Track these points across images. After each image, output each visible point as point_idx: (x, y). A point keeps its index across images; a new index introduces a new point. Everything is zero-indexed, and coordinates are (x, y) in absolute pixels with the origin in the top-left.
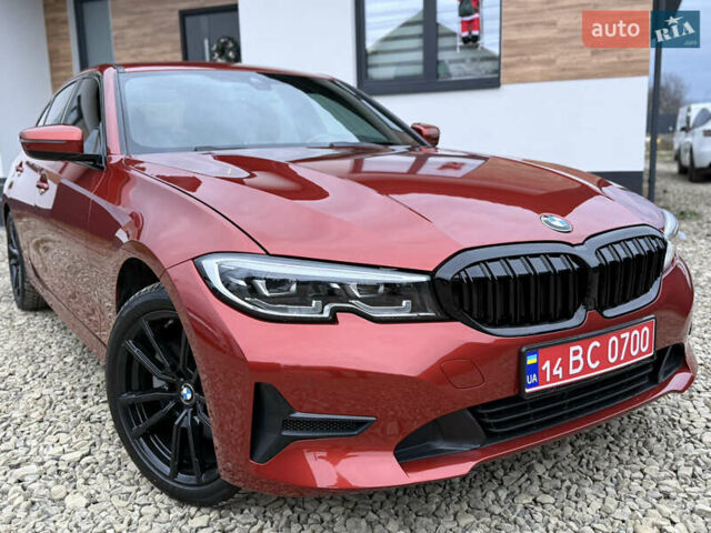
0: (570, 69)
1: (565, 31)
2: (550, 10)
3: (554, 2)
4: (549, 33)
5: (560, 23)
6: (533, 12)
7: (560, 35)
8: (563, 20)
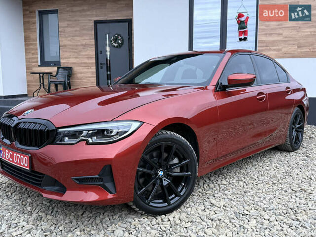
0: (288, 53)
1: (286, 37)
2: (280, 28)
3: (282, 25)
4: (280, 38)
5: (284, 34)
6: (272, 29)
7: (284, 39)
8: (286, 33)
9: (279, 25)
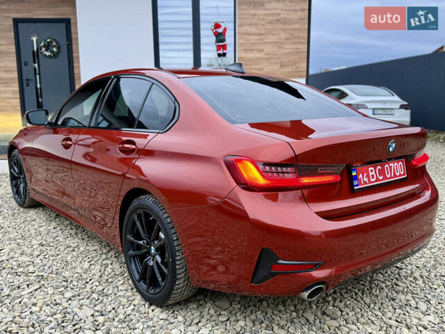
1: (268, 54)
2: (261, 43)
3: (263, 39)
4: (261, 55)
5: (266, 50)
6: (252, 44)
7: (267, 57)
8: (267, 49)
9: (259, 40)
